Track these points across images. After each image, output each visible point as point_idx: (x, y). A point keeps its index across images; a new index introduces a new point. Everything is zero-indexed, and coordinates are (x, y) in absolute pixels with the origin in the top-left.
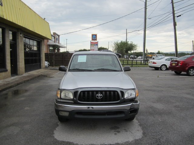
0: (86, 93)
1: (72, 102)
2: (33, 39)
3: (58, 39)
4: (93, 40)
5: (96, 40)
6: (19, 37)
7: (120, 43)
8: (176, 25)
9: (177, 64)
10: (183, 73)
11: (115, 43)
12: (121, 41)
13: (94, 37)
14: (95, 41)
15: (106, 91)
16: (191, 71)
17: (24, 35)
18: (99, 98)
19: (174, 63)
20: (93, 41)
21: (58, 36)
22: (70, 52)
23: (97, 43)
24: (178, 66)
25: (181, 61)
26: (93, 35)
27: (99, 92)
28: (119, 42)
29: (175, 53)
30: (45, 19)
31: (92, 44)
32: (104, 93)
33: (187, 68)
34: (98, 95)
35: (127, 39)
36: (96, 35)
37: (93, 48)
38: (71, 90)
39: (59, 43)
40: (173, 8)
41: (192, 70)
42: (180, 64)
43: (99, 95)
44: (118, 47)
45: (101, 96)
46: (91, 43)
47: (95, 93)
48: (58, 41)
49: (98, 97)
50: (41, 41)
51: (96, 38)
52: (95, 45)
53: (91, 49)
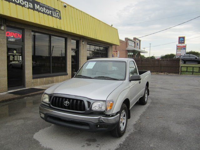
1: (48, 105)
2: (98, 45)
3: (139, 44)
4: (179, 43)
5: (184, 43)
6: (82, 45)
13: (182, 40)
14: (183, 45)
15: (73, 99)
17: (87, 42)
18: (66, 105)
20: (180, 45)
21: (139, 41)
23: (185, 46)
26: (180, 38)
27: (67, 100)
30: (112, 25)
31: (178, 48)
32: (71, 100)
36: (184, 38)
37: (180, 53)
39: (140, 48)
43: (67, 102)
45: (68, 104)
46: (177, 46)
48: (138, 46)
50: (109, 47)
51: (184, 40)
52: (183, 49)
53: (177, 54)
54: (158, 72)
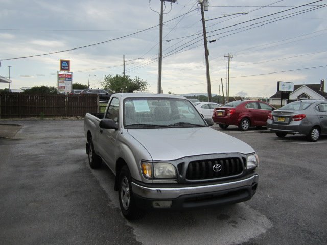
0: (197, 164)
1: (175, 182)
4: (62, 69)
5: (68, 70)
7: (114, 78)
8: (208, 54)
9: (226, 114)
10: (230, 126)
11: (107, 78)
12: (117, 75)
13: (65, 65)
14: (66, 73)
15: (224, 159)
16: (244, 123)
18: (217, 171)
19: (220, 112)
20: (63, 73)
22: (12, 91)
23: (71, 75)
24: (226, 117)
25: (231, 109)
26: (62, 62)
27: (216, 162)
28: (114, 76)
29: (207, 96)
31: (60, 77)
32: (222, 161)
33: (239, 120)
34: (216, 166)
35: (124, 71)
36: (68, 62)
37: (63, 85)
38: (171, 162)
40: (204, 28)
41: (245, 121)
42: (230, 114)
44: (112, 84)
45: (220, 168)
46: (59, 74)
47: (210, 163)
49: (215, 169)
51: (69, 66)
52: (67, 79)
53: (59, 87)
54: (65, 115)
